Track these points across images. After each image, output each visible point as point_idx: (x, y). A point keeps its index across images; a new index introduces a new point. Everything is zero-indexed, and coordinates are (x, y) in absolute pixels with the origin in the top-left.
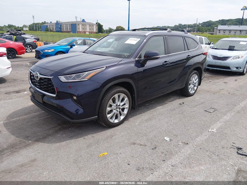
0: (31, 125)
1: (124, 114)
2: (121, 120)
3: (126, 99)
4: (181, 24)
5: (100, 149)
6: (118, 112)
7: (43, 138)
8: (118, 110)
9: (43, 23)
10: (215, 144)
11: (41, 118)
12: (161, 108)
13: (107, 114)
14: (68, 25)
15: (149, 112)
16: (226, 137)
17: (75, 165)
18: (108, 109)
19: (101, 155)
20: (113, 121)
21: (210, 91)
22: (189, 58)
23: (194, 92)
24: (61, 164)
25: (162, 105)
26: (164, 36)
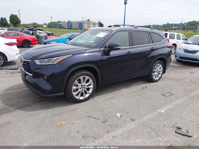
0: (18, 97)
1: (89, 93)
2: (86, 97)
3: (91, 80)
4: (169, 23)
5: (61, 119)
6: (83, 91)
7: (22, 107)
8: (84, 89)
9: (58, 22)
10: (158, 122)
11: (28, 92)
12: (125, 90)
13: (73, 91)
14: (77, 24)
15: (114, 92)
16: (171, 117)
17: (37, 129)
18: (74, 88)
19: (59, 123)
20: (78, 98)
21: (174, 78)
22: (153, 50)
23: (158, 78)
24: (27, 127)
25: (128, 88)
26: (130, 31)
